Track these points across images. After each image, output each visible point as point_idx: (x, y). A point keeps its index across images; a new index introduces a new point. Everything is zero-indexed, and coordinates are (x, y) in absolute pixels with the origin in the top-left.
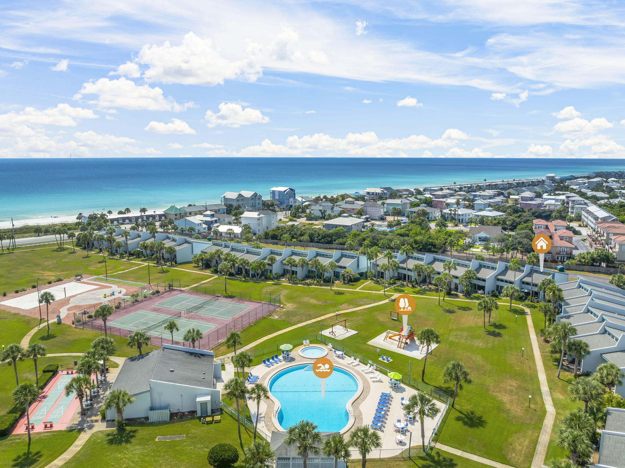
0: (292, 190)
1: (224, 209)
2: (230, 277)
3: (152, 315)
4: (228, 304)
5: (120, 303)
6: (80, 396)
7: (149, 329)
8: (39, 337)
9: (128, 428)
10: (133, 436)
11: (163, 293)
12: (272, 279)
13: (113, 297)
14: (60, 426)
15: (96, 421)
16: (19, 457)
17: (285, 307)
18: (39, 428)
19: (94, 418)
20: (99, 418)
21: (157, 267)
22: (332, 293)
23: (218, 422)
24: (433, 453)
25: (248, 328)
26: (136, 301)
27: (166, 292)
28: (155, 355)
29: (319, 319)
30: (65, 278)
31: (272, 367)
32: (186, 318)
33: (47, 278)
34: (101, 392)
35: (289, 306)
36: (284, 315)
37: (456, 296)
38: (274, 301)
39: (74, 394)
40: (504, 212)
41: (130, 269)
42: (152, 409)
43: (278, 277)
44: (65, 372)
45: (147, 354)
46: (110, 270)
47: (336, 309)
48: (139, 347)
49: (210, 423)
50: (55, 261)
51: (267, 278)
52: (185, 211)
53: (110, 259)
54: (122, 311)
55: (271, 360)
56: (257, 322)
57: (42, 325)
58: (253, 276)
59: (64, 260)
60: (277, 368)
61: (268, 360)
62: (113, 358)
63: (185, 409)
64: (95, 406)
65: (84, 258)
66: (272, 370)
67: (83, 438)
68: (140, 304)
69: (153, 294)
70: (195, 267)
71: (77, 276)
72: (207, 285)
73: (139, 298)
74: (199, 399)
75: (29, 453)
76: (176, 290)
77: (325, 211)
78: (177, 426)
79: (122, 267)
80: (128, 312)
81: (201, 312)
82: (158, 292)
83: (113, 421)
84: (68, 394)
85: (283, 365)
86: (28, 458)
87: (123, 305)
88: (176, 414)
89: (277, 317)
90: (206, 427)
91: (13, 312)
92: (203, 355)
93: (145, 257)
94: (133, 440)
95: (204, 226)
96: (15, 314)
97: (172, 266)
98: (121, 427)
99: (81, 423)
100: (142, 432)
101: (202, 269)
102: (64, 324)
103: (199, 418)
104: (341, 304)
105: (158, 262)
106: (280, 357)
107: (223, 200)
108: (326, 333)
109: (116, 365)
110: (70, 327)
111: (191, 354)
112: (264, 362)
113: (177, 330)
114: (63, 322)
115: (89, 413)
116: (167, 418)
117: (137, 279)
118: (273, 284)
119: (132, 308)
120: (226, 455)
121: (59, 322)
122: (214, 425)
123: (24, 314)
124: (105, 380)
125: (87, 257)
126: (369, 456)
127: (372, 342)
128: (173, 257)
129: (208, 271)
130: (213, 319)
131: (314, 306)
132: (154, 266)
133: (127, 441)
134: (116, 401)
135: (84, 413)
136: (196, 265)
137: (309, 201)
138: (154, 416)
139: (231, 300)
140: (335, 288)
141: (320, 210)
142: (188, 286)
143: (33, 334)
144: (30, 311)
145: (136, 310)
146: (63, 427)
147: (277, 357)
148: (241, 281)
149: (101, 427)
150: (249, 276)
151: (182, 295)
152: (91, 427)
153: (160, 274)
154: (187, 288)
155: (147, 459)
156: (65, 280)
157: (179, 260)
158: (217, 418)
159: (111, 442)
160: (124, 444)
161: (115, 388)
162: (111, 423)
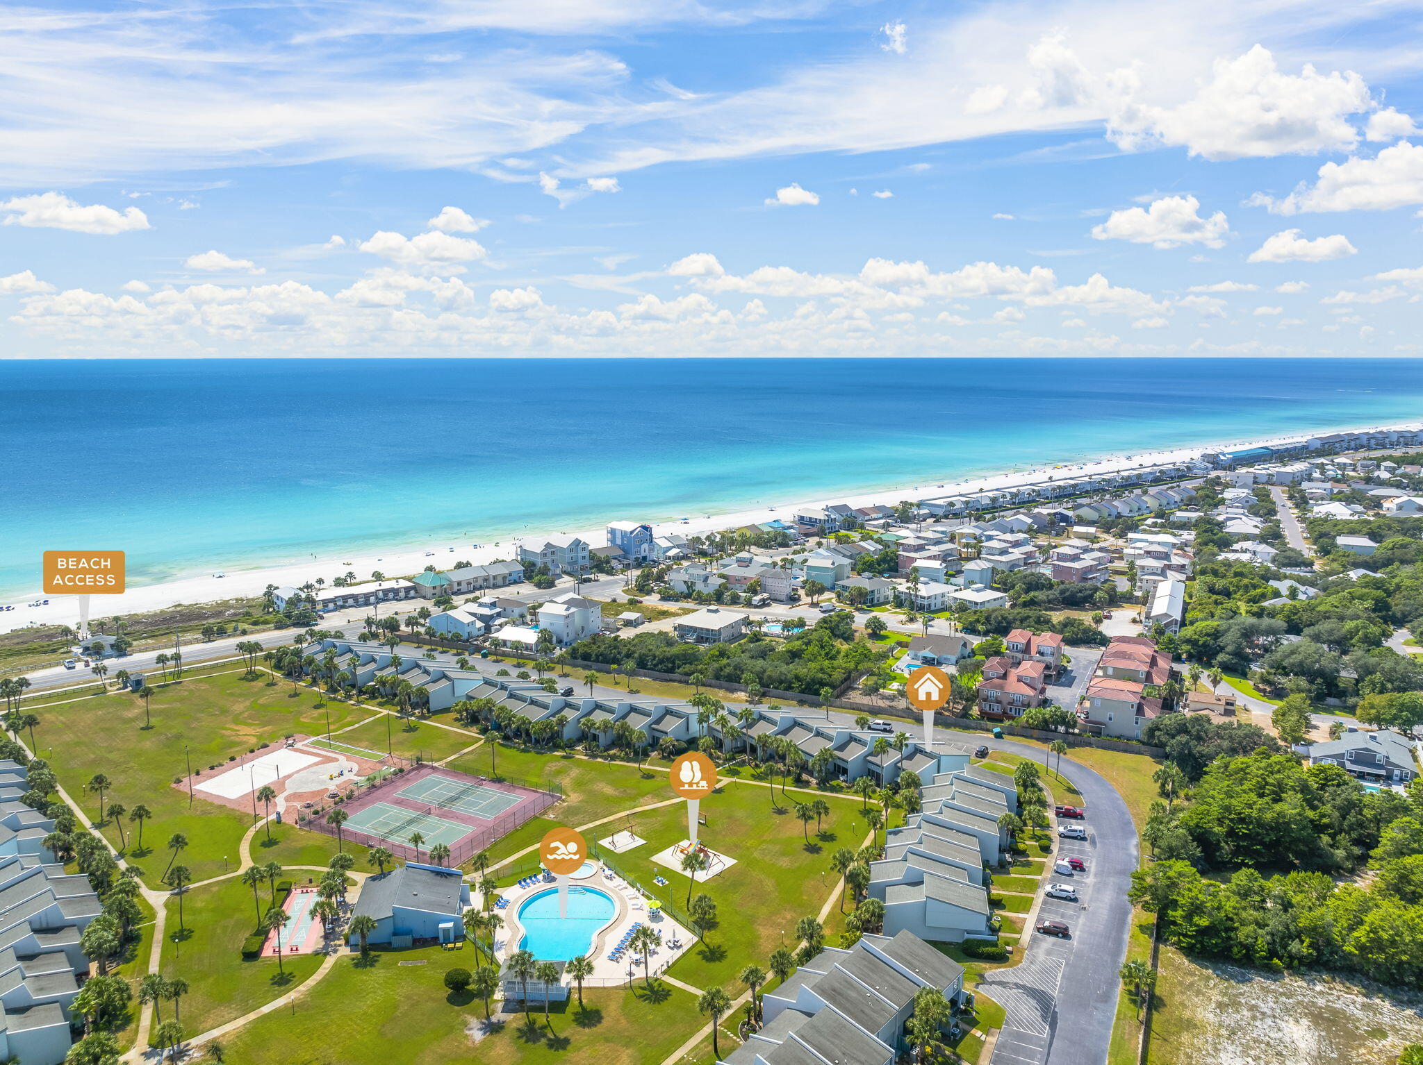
0: (646, 528)
1: (519, 572)
2: (505, 743)
3: (395, 810)
4: (492, 793)
5: (352, 791)
6: (324, 920)
7: (391, 832)
8: (259, 842)
9: (373, 953)
10: (376, 961)
11: (409, 772)
12: (563, 749)
13: (342, 779)
14: (306, 950)
15: (340, 945)
16: (274, 977)
17: (568, 799)
18: (285, 951)
19: (337, 942)
20: (342, 942)
21: (401, 718)
22: (639, 774)
23: (460, 948)
24: (656, 984)
25: (512, 834)
26: (374, 786)
27: (413, 770)
28: (398, 873)
29: (605, 820)
30: (272, 740)
31: (528, 889)
32: (437, 816)
33: (245, 739)
34: (341, 915)
35: (574, 798)
36: (562, 813)
37: (807, 784)
38: (555, 791)
39: (318, 919)
40: (1005, 591)
41: (362, 723)
42: (395, 934)
43: (571, 745)
44: (299, 890)
45: (389, 873)
46: (333, 723)
47: (633, 804)
48: (381, 864)
49: (452, 949)
50: (247, 703)
51: (557, 747)
52: (449, 580)
53: (331, 699)
54: (356, 803)
55: (528, 881)
56: (525, 824)
57: (259, 824)
58: (537, 741)
59: (262, 701)
60: (533, 890)
61: (525, 880)
62: (349, 874)
63: (428, 936)
64: (337, 929)
65: (290, 696)
66: (527, 893)
67: (330, 962)
68: (378, 792)
69: (395, 774)
70: (456, 720)
71: (287, 738)
72: (470, 757)
73: (378, 782)
74: (441, 926)
75: (282, 973)
76: (426, 766)
77: (693, 584)
78: (418, 952)
79: (349, 719)
80: (363, 806)
81: (458, 807)
82: (401, 770)
83: (357, 945)
84: (313, 919)
85: (541, 887)
86: (281, 978)
87: (356, 793)
88: (418, 940)
89: (552, 816)
90: (447, 954)
91: (217, 802)
92: (450, 875)
93: (382, 698)
94: (377, 964)
95: (479, 624)
96: (221, 807)
97: (423, 717)
98: (365, 951)
99: (326, 946)
100: (386, 957)
101: (465, 726)
102: (285, 824)
103: (441, 945)
104: (643, 796)
105: (402, 709)
106: (540, 877)
107: (519, 552)
108: (605, 842)
109: (355, 883)
110: (293, 828)
111: (438, 873)
112: (520, 883)
113: (423, 843)
114: (283, 820)
115: (332, 937)
116: (410, 944)
117: (374, 744)
118: (563, 757)
119: (369, 798)
120: (460, 978)
121: (279, 821)
122: (455, 952)
123: (232, 806)
124: (344, 901)
125: (296, 695)
126: (584, 984)
127: (655, 858)
128: (424, 700)
129: (474, 728)
130: (470, 818)
131: (607, 798)
132: (397, 717)
133: (372, 965)
134: (360, 926)
135: (327, 937)
136: (458, 716)
137: (678, 546)
138: (397, 941)
139: (499, 785)
140: (647, 767)
141: (685, 582)
142: (442, 759)
143: (250, 838)
144: (237, 801)
145: (373, 802)
146: (309, 951)
147: (535, 876)
148: (518, 749)
149: (345, 951)
150: (530, 741)
151: (435, 777)
152: (335, 951)
153: (405, 734)
154: (441, 763)
155: (390, 981)
156: (272, 745)
157: (434, 705)
158: (459, 945)
159: (356, 966)
160: (368, 968)
161: (358, 913)
162: (354, 947)
